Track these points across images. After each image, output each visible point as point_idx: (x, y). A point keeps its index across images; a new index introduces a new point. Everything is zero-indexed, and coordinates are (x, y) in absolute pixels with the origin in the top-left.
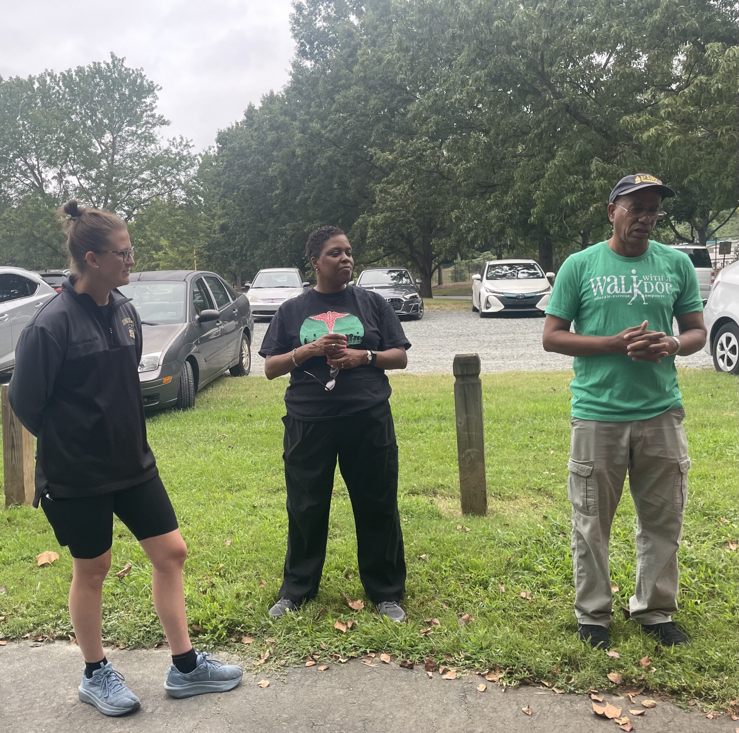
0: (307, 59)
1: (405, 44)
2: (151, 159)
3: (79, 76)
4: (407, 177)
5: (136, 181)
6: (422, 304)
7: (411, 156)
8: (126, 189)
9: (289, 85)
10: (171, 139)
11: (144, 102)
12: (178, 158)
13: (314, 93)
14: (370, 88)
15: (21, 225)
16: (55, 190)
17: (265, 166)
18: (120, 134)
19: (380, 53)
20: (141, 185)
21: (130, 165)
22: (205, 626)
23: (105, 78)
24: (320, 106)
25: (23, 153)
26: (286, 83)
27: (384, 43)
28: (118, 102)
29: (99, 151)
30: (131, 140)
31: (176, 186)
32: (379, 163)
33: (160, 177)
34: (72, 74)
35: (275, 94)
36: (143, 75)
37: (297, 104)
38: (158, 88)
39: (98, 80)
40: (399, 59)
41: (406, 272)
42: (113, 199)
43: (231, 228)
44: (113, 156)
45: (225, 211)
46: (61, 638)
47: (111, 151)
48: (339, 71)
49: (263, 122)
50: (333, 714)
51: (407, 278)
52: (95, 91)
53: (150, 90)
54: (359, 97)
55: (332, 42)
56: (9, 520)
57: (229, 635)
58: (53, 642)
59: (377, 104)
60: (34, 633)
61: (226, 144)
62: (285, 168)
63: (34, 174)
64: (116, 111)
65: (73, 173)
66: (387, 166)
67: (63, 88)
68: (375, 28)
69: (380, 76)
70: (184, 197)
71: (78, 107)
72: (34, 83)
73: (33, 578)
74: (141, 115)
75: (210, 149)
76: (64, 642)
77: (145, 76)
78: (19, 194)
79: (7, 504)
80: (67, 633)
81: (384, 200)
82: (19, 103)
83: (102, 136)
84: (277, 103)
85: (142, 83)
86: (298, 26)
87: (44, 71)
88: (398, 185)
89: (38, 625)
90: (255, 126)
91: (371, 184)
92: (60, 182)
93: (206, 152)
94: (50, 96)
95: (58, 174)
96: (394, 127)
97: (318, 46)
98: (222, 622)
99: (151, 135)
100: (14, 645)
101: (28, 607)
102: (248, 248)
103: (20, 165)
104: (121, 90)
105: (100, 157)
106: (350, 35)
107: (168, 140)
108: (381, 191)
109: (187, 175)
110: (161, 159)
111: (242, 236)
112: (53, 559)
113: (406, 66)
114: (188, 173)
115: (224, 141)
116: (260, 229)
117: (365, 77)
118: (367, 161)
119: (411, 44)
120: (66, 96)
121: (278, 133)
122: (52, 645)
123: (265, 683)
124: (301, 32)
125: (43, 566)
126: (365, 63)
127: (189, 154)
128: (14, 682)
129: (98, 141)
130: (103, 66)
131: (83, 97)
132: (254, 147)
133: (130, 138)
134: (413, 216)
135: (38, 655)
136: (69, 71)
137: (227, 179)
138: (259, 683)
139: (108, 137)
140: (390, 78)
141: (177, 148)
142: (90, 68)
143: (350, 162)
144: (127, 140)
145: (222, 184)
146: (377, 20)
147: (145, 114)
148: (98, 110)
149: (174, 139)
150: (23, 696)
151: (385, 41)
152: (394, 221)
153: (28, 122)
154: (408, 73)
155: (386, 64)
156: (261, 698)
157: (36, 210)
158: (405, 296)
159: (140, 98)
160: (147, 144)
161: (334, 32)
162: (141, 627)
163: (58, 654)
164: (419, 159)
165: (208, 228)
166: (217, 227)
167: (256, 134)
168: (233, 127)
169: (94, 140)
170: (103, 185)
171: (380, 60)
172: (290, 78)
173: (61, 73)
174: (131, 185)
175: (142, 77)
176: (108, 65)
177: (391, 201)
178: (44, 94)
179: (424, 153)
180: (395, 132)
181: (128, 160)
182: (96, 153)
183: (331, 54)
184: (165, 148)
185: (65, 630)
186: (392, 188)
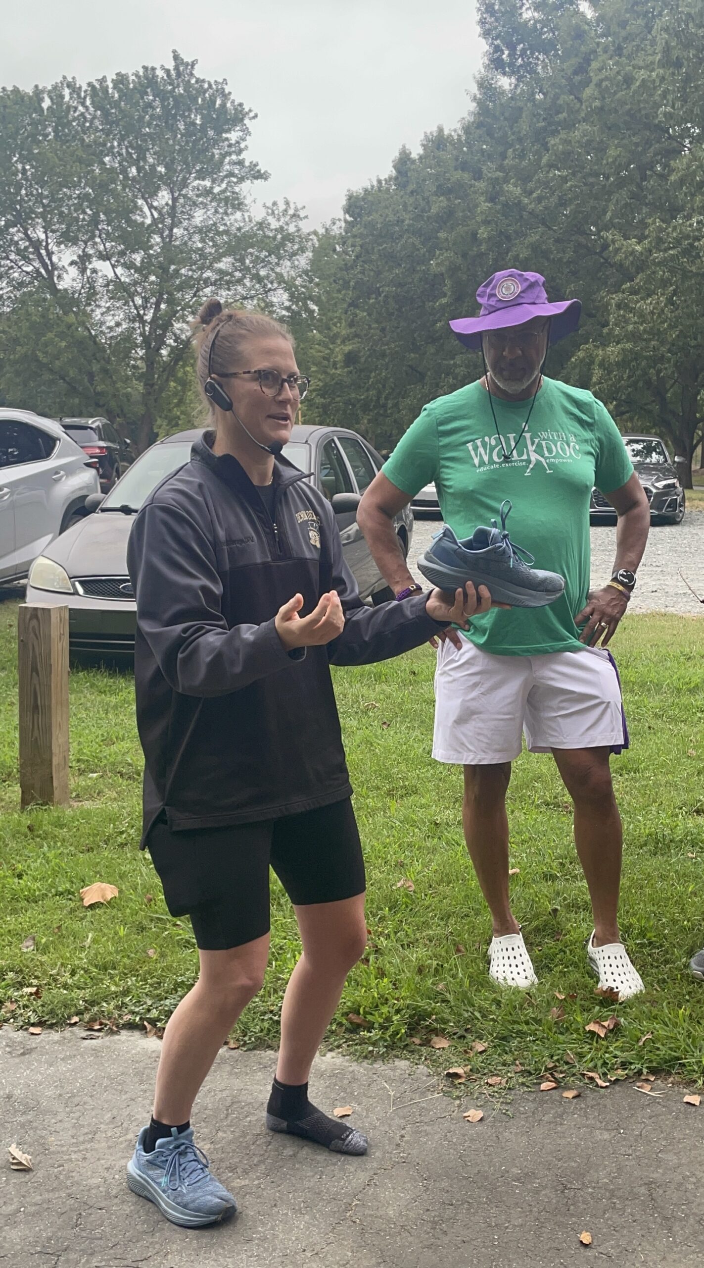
0: (504, 74)
1: (675, 54)
2: (235, 236)
3: (120, 91)
4: (665, 283)
5: (208, 274)
6: (683, 498)
7: (674, 248)
8: (191, 287)
9: (472, 119)
10: (269, 204)
11: (227, 139)
12: (279, 236)
13: (513, 134)
14: (609, 128)
15: (16, 341)
16: (75, 284)
17: (424, 255)
18: (183, 192)
19: (628, 68)
20: (216, 280)
21: (200, 245)
22: (369, 1017)
23: (162, 95)
24: (522, 157)
25: (22, 220)
26: (465, 115)
27: (637, 50)
28: (182, 135)
29: (148, 221)
30: (202, 203)
31: (275, 285)
32: (618, 258)
33: (248, 269)
34: (107, 86)
35: (446, 132)
36: (227, 91)
37: (483, 151)
38: (252, 114)
39: (151, 98)
40: (663, 79)
41: (659, 443)
42: (171, 302)
43: (363, 360)
44: (171, 230)
45: (353, 330)
46: (131, 1026)
47: (168, 221)
48: (556, 97)
49: (424, 180)
50: (597, 1171)
51: (659, 453)
52: (144, 117)
53: (238, 117)
54: (589, 142)
55: (547, 47)
56: (30, 828)
57: (410, 1034)
58: (117, 1033)
59: (619, 156)
60: (87, 1017)
61: (360, 215)
62: (459, 261)
63: (40, 256)
64: (179, 151)
65: (104, 256)
66: (632, 263)
67: (91, 109)
68: (623, 24)
69: (628, 107)
70: (287, 304)
71: (116, 144)
72: (42, 100)
73: (77, 926)
74: (221, 162)
75: (334, 224)
76: (137, 1034)
77: (230, 93)
78: (15, 287)
79: (24, 802)
80: (141, 1019)
81: (622, 321)
82: (17, 132)
83: (154, 194)
84: (449, 147)
85: (223, 105)
86: (491, 16)
87: (60, 79)
88: (649, 296)
89: (93, 1003)
90: (411, 187)
91: (603, 293)
92: (83, 271)
93: (327, 229)
94: (69, 123)
95: (79, 256)
96: (645, 197)
97: (524, 51)
98: (398, 1011)
99: (236, 196)
100: (55, 1036)
101: (73, 973)
102: (389, 394)
103: (16, 238)
104: (189, 116)
105: (151, 230)
106: (579, 35)
107: (264, 206)
108: (619, 306)
109: (293, 267)
110: (251, 237)
111: (379, 374)
112: (109, 897)
113: (674, 91)
114: (296, 263)
115: (357, 211)
116: (410, 363)
117: (602, 109)
118: (596, 253)
119: (685, 54)
120: (97, 122)
121: (449, 200)
122: (117, 1037)
123: (475, 1114)
124: (496, 28)
125: (92, 907)
126: (604, 84)
127: (298, 231)
128: (60, 1095)
129: (147, 203)
130: (160, 73)
131: (124, 127)
132: (407, 222)
133: (200, 199)
134: (669, 351)
135: (96, 1051)
136: (103, 80)
137: (360, 276)
138: (465, 1114)
139: (163, 197)
140: (643, 112)
141: (279, 220)
142: (137, 75)
143: (569, 254)
144: (195, 204)
145: (352, 284)
146: (627, 11)
147: (227, 160)
148: (148, 150)
149: (275, 204)
150: (78, 1119)
151: (638, 48)
152: (637, 357)
153: (32, 167)
154: (678, 104)
155: (639, 87)
156: (472, 1140)
157: (43, 316)
158: (657, 484)
159: (219, 131)
160: (230, 211)
161: (552, 30)
162: (264, 1014)
163: (127, 1052)
164: (686, 252)
165: (324, 358)
166: (340, 357)
167: (412, 200)
168: (373, 186)
169: (140, 202)
170: (153, 278)
171: (628, 80)
172: (473, 106)
173: (90, 84)
174: (200, 278)
175: (225, 96)
176: (168, 72)
177: (635, 323)
178: (59, 118)
179: (696, 244)
180: (646, 205)
181: (197, 238)
182: (143, 223)
183: (545, 67)
184: (258, 218)
185: (137, 1013)
186: (637, 302)
